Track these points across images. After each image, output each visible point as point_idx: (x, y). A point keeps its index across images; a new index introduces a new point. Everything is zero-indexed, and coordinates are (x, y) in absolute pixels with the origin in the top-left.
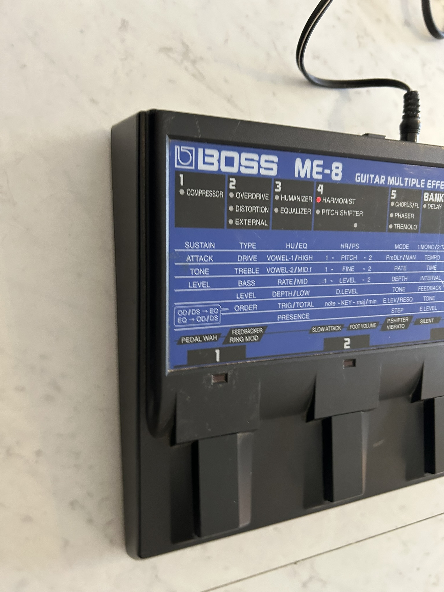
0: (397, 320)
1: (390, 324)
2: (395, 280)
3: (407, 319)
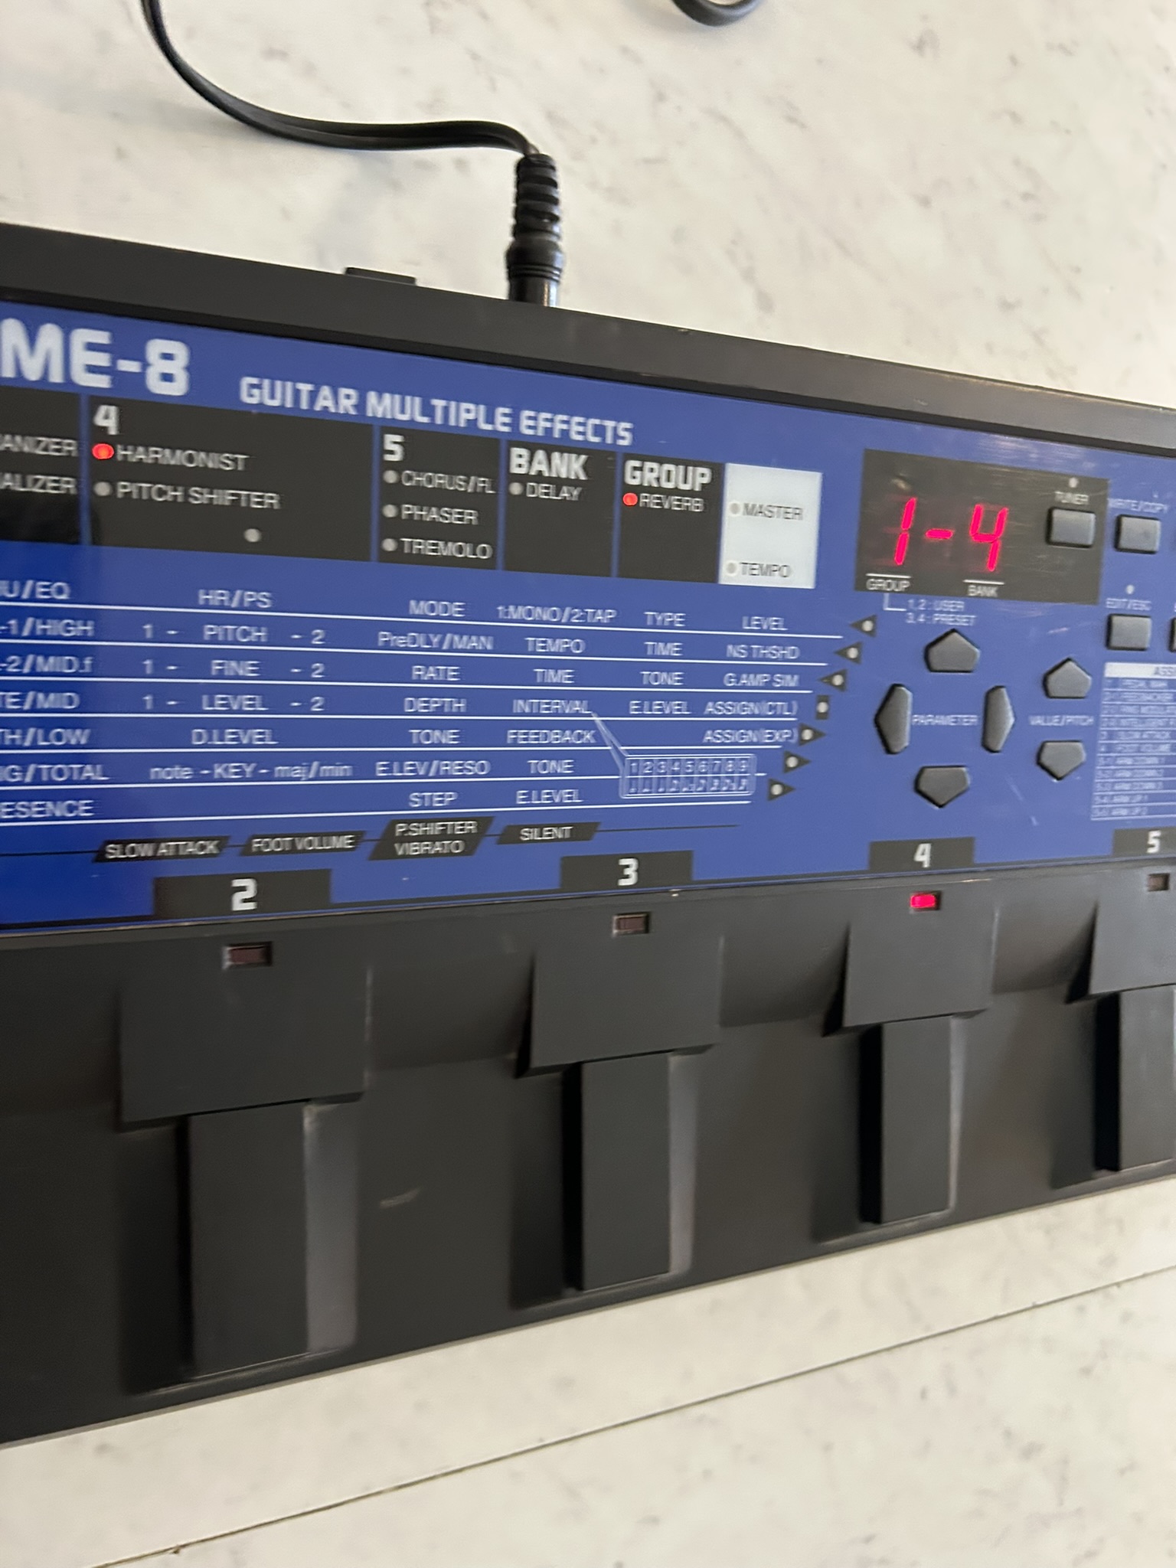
0: (435, 829)
1: (405, 839)
2: (418, 708)
3: (471, 827)
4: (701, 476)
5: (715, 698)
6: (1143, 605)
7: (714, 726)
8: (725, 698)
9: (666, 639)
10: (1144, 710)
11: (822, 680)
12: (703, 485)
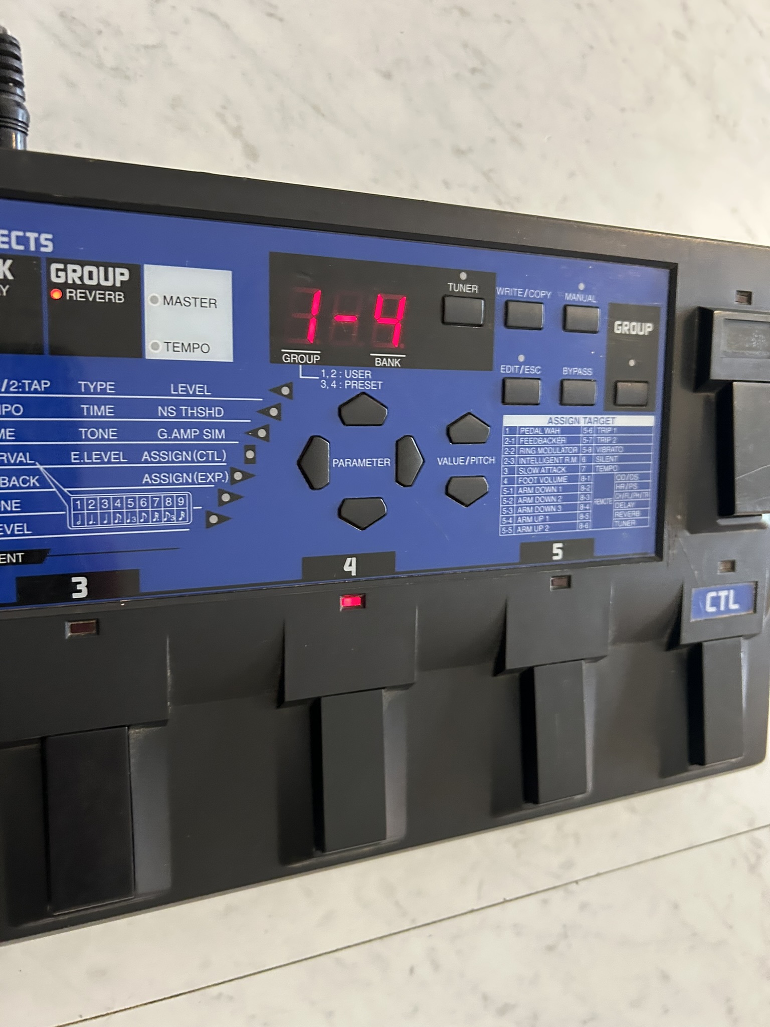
4: (121, 275)
5: (150, 449)
6: (534, 370)
7: (150, 471)
8: (159, 448)
9: (100, 403)
10: (541, 451)
11: (248, 433)
12: (122, 282)
